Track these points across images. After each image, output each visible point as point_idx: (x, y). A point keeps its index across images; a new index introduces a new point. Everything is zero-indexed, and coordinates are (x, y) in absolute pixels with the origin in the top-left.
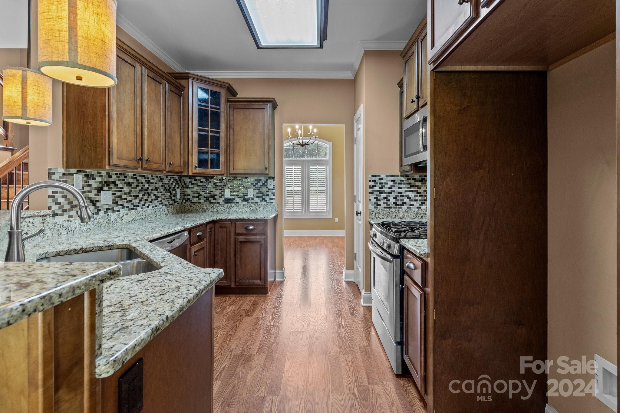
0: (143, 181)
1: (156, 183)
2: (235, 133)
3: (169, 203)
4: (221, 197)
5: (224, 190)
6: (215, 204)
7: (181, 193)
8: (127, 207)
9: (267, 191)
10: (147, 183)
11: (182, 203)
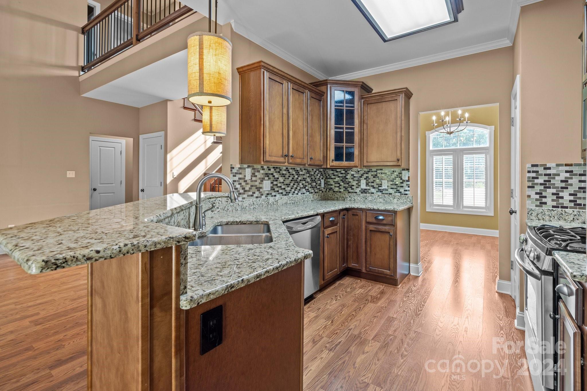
0: (294, 173)
1: (304, 175)
2: (368, 127)
3: (314, 191)
4: (358, 188)
5: (360, 180)
6: (353, 194)
7: (325, 183)
8: (282, 193)
9: (401, 183)
10: (297, 175)
11: (326, 192)
